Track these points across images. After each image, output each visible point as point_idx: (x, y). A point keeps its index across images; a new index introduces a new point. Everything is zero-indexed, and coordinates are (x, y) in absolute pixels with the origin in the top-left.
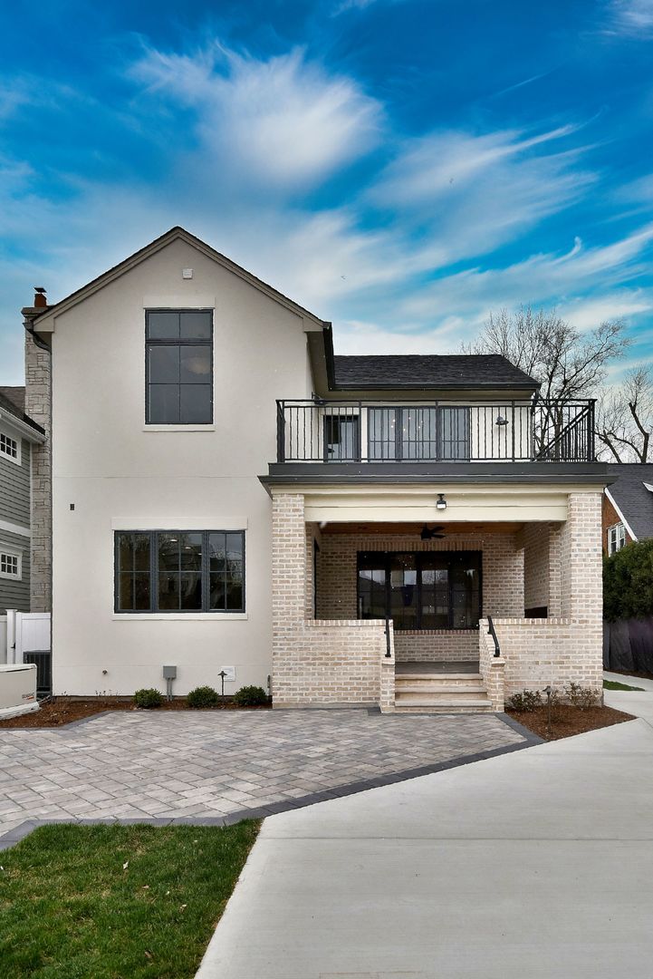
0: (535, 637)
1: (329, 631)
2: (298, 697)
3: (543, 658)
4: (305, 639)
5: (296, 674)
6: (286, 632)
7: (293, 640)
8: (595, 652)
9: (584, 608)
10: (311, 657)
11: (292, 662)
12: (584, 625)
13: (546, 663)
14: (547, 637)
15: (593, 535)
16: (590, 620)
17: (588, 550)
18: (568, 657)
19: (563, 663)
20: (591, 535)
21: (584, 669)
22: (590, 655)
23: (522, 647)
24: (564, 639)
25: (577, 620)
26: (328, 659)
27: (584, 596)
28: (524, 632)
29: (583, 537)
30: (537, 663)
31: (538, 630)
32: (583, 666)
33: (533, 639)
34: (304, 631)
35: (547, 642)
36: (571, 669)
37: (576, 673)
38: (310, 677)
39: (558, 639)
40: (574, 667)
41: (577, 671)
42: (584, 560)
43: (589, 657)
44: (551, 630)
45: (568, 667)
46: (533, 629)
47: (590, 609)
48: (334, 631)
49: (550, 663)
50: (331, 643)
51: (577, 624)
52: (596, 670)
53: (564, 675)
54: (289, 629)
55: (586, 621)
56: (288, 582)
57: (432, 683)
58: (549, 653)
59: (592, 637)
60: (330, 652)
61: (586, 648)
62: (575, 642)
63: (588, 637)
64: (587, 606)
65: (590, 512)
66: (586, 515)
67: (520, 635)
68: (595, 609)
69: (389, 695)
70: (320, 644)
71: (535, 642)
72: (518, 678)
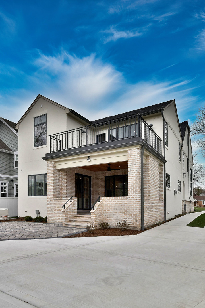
0: (116, 204)
1: (59, 201)
2: (52, 220)
3: (118, 211)
4: (54, 203)
5: (52, 213)
6: (50, 201)
7: (51, 203)
8: (137, 209)
9: (133, 193)
10: (55, 209)
11: (51, 210)
12: (132, 199)
13: (119, 213)
14: (120, 203)
15: (136, 165)
16: (135, 197)
17: (134, 171)
18: (127, 211)
19: (125, 213)
20: (135, 165)
21: (132, 216)
22: (135, 210)
23: (111, 207)
24: (126, 204)
25: (130, 197)
26: (59, 209)
27: (132, 188)
28: (112, 202)
29: (132, 166)
30: (116, 213)
31: (116, 201)
32: (132, 214)
33: (115, 204)
34: (54, 201)
35: (120, 205)
36: (128, 216)
37: (129, 217)
38: (55, 214)
39: (123, 204)
40: (129, 215)
41: (130, 216)
42: (132, 174)
43: (134, 211)
44: (121, 201)
45: (127, 215)
46: (115, 201)
47: (135, 193)
48: (60, 201)
49: (120, 213)
50: (60, 205)
51: (130, 199)
52: (137, 216)
53: (125, 217)
54: (50, 200)
55: (133, 198)
56: (50, 187)
57: (84, 218)
58: (120, 209)
59: (135, 204)
60: (59, 207)
61: (133, 207)
62: (129, 205)
63: (134, 203)
64: (134, 192)
65: (134, 156)
66: (133, 157)
67: (111, 203)
68: (136, 193)
69: (64, 221)
70: (57, 205)
71: (115, 205)
72: (110, 218)
